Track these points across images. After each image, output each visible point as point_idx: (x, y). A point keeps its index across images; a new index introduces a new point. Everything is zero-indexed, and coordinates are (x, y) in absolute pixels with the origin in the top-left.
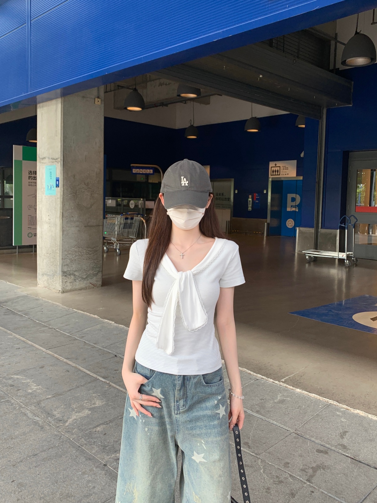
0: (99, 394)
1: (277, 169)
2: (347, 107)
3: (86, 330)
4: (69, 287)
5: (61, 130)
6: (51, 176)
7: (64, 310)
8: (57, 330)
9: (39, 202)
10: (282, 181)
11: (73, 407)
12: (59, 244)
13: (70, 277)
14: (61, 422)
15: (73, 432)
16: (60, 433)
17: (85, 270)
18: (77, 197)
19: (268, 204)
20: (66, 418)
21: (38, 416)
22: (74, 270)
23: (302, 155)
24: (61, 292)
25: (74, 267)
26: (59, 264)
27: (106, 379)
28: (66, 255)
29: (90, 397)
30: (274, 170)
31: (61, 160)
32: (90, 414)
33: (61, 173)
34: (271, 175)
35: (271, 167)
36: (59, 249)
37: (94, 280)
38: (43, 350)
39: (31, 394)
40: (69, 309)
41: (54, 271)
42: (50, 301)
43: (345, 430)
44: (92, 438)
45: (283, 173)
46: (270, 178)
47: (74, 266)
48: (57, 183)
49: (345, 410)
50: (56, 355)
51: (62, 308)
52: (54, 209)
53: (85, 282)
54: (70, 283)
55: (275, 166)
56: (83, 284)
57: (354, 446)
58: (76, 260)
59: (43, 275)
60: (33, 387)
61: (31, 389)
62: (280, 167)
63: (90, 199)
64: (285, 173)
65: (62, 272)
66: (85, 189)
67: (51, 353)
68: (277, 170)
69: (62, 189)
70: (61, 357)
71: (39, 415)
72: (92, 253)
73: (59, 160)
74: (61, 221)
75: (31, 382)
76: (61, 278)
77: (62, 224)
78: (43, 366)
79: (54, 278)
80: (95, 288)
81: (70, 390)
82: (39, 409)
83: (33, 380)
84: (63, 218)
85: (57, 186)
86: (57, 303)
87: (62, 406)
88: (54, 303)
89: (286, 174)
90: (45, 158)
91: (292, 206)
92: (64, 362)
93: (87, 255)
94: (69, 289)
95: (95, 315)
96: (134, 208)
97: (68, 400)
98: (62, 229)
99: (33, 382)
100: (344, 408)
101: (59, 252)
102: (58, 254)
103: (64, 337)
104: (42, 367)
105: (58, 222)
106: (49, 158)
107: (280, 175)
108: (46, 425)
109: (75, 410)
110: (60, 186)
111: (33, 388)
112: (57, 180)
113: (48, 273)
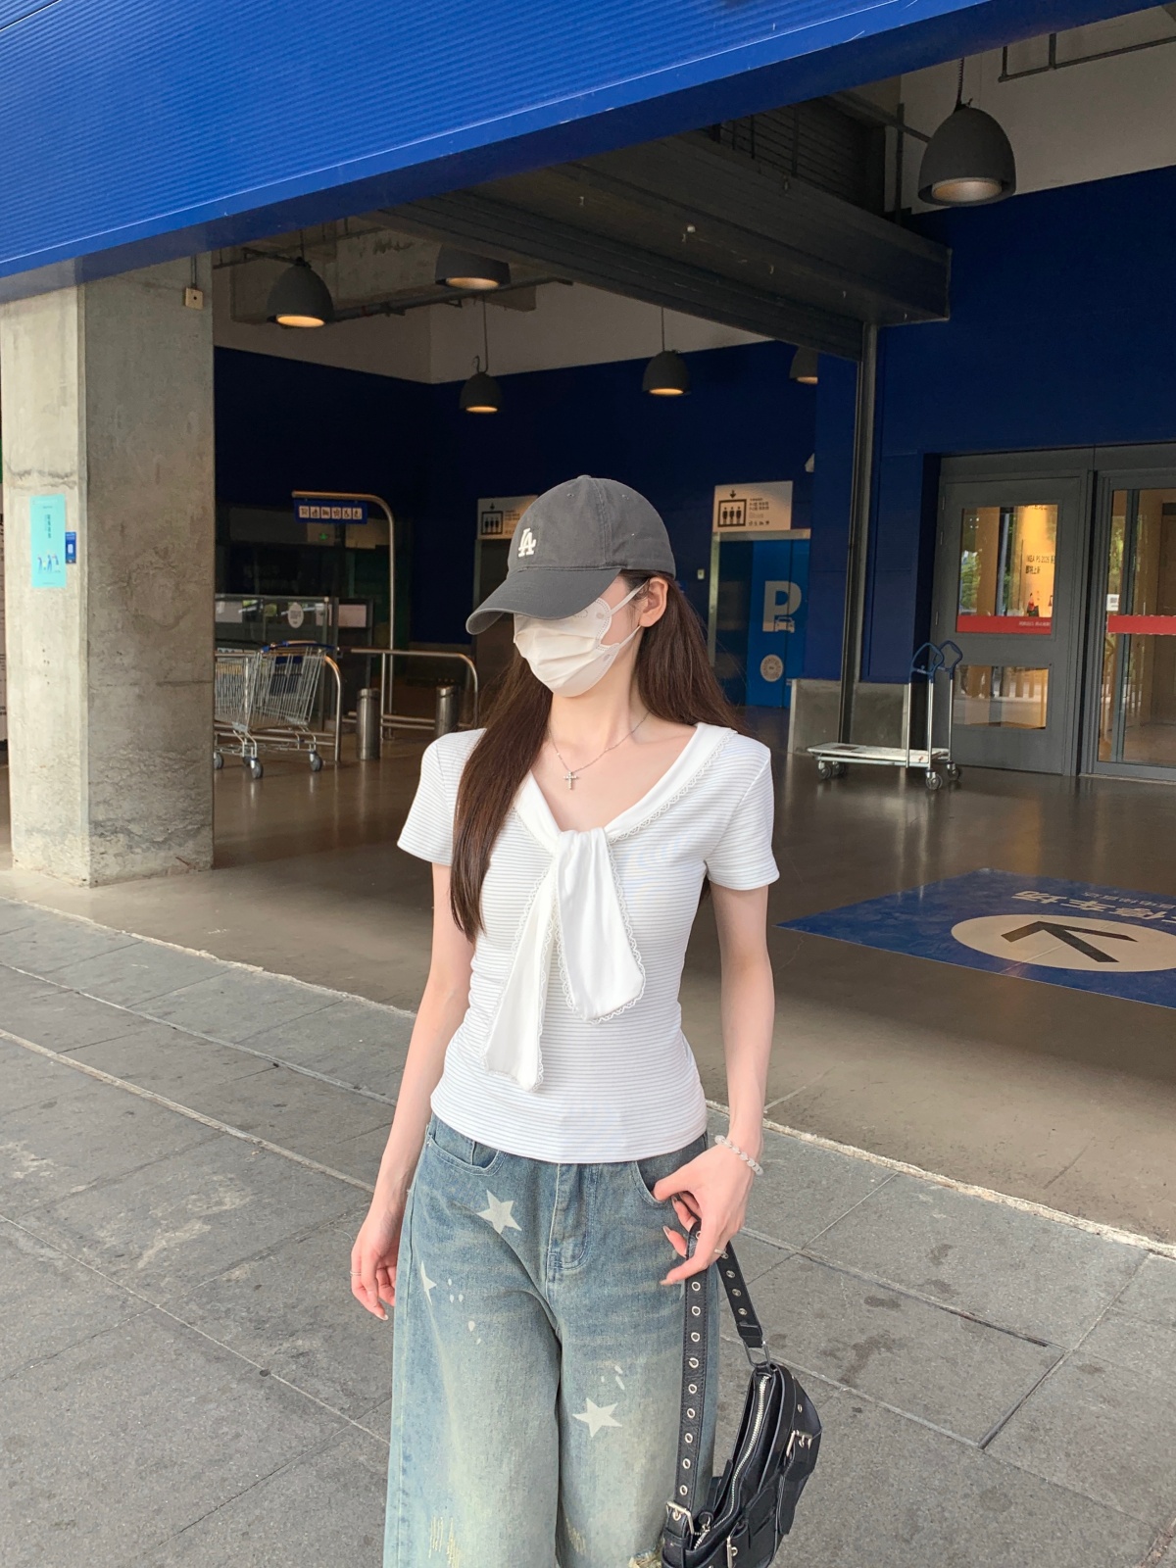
0: (232, 1176)
1: (736, 506)
2: (937, 323)
3: (175, 993)
4: (113, 868)
5: (79, 384)
6: (49, 530)
7: (103, 935)
8: (87, 995)
9: (11, 607)
10: (751, 543)
11: (154, 1216)
12: (78, 736)
13: (115, 840)
14: (121, 1259)
15: (162, 1285)
16: (123, 1290)
17: (159, 817)
18: (132, 595)
19: (711, 611)
20: (136, 1246)
21: (49, 1246)
22: (126, 817)
23: (810, 466)
24: (88, 882)
25: (127, 807)
26: (79, 799)
27: (250, 1131)
28: (102, 772)
29: (206, 1184)
30: (729, 510)
31: (80, 478)
32: (209, 1232)
33: (81, 519)
34: (719, 526)
35: (721, 502)
36: (79, 754)
37: (188, 850)
38: (49, 1055)
39: (23, 1182)
40: (116, 934)
41: (63, 820)
42: (56, 911)
43: (945, 1242)
44: (219, 1301)
45: (753, 520)
46: (716, 534)
47: (126, 805)
48: (70, 551)
49: (940, 1187)
50: (89, 1069)
51: (97, 930)
52: (60, 629)
53: (162, 854)
54: (116, 855)
55: (730, 498)
56: (155, 860)
57: (970, 1285)
58: (131, 786)
59: (29, 832)
60: (26, 1164)
61: (21, 1169)
62: (745, 501)
63: (173, 599)
64: (758, 520)
65: (90, 823)
66: (156, 568)
67: (73, 1064)
68: (735, 510)
69: (86, 568)
70: (105, 1075)
71: (54, 1243)
72: (183, 768)
73: (75, 478)
74: (85, 667)
75: (18, 1149)
76: (87, 842)
77: (86, 676)
78: (53, 1101)
79: (66, 842)
80: (192, 871)
81: (142, 1167)
82: (50, 1225)
83: (25, 1142)
84: (91, 659)
85: (70, 558)
86: (79, 916)
87: (122, 1215)
88: (70, 916)
89: (761, 523)
90: (28, 473)
91: (776, 618)
92: (117, 1088)
93: (166, 771)
94: (115, 873)
95: (199, 950)
96: (300, 628)
97: (137, 1195)
98: (89, 691)
99: (26, 1147)
100: (938, 1183)
101: (78, 762)
102: (77, 770)
103: (108, 1015)
104: (51, 1105)
105: (75, 669)
106: (41, 473)
107: (744, 525)
108: (78, 1270)
109: (161, 1224)
110: (78, 560)
111: (29, 1166)
112: (70, 540)
113: (47, 827)
